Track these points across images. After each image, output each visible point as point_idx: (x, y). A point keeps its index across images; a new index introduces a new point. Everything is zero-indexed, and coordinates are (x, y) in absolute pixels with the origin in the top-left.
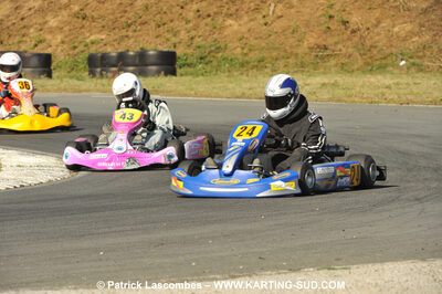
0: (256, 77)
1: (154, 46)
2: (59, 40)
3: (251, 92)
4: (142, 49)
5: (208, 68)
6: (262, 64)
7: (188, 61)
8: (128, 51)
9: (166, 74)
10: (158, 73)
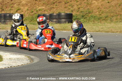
0: (104, 24)
1: (64, 11)
2: (26, 9)
3: (102, 29)
4: (59, 12)
5: (85, 20)
6: (107, 18)
7: (78, 17)
8: (54, 13)
9: (69, 23)
10: (65, 22)
